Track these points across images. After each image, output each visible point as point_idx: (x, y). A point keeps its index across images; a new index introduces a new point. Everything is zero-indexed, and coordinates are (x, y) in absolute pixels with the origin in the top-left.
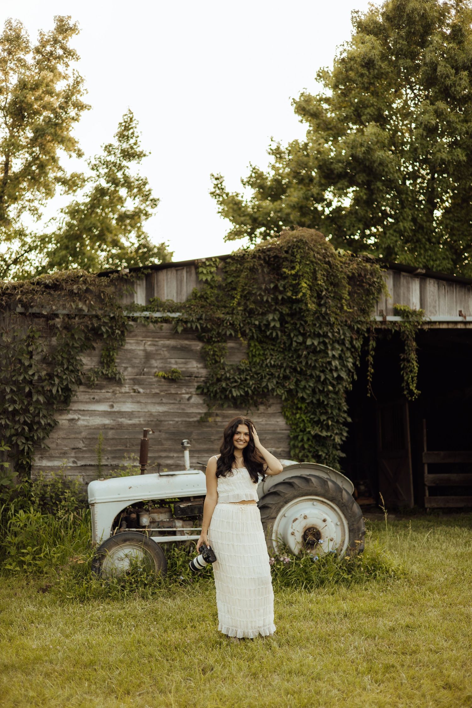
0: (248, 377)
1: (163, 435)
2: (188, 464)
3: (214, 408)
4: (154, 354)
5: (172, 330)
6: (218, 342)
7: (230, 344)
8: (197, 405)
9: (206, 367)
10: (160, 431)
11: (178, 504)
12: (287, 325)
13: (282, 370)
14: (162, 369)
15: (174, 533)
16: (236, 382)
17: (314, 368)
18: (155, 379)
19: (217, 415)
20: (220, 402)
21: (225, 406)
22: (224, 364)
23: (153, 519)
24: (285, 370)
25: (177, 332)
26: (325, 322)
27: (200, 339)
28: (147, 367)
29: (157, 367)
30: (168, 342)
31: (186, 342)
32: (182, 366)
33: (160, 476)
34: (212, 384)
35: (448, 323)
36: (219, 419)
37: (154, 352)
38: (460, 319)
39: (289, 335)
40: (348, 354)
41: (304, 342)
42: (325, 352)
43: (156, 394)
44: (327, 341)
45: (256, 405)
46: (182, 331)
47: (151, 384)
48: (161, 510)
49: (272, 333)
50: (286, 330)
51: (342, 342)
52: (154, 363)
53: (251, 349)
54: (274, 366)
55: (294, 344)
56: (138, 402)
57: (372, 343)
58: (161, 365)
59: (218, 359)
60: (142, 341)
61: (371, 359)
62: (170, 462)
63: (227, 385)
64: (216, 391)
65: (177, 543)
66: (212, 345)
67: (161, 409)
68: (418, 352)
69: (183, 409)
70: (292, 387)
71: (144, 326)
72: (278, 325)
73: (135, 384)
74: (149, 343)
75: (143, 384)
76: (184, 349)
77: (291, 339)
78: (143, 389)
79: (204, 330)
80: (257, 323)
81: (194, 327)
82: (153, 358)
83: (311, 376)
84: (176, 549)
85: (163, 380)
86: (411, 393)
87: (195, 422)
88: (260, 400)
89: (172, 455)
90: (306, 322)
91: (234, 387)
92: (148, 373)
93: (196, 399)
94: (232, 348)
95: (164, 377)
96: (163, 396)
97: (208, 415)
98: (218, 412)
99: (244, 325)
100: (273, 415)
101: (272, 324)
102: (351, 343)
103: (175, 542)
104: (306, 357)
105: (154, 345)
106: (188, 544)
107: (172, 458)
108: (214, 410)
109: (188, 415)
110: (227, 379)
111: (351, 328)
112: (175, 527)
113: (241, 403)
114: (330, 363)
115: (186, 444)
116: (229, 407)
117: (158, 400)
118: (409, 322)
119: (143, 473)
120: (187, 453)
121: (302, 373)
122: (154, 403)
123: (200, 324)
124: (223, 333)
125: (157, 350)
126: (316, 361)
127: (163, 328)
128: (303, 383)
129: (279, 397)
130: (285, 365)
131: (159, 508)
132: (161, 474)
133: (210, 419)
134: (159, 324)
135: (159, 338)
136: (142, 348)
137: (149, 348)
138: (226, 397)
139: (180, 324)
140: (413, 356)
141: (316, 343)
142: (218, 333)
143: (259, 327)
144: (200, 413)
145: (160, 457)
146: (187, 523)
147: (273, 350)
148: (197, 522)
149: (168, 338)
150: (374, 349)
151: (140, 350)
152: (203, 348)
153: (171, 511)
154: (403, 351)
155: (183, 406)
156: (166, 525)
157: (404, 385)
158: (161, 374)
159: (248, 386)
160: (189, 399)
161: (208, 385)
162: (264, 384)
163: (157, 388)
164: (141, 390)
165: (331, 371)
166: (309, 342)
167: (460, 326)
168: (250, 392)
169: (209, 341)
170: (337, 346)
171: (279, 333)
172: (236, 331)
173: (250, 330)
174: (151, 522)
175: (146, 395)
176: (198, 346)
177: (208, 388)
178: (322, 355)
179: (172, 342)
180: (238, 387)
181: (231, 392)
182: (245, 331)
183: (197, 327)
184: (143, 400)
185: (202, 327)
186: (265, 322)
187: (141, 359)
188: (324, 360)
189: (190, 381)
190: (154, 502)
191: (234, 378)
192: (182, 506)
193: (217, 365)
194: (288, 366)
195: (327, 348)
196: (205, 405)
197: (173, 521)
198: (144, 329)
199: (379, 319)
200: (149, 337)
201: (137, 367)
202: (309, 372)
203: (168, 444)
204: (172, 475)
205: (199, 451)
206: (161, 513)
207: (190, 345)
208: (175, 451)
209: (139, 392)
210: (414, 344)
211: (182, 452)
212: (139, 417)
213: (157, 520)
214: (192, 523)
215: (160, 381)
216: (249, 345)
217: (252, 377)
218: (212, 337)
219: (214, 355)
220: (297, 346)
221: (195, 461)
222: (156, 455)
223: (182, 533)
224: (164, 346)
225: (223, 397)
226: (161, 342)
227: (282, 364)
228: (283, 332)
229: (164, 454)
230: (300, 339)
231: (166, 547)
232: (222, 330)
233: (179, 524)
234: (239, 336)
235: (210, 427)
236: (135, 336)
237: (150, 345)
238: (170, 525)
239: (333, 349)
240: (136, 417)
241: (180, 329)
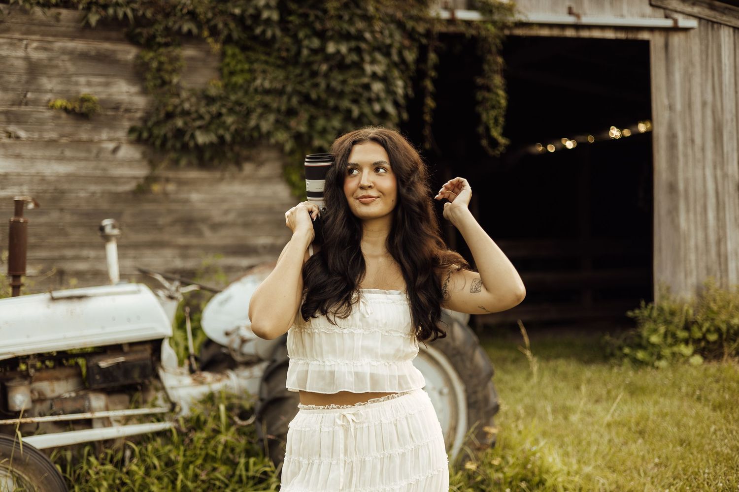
0: (224, 110)
1: (68, 218)
2: (114, 270)
3: (163, 165)
4: (46, 66)
5: (78, 21)
6: (167, 45)
7: (189, 52)
8: (130, 162)
9: (144, 92)
10: (62, 210)
11: (94, 360)
12: (291, 18)
13: (285, 98)
14: (62, 94)
15: (88, 424)
16: (201, 117)
17: (341, 95)
18: (48, 114)
19: (168, 180)
20: (173, 155)
21: (183, 162)
22: (178, 86)
23: (41, 393)
24: (289, 99)
25: (88, 25)
26: (359, 12)
27: (132, 39)
28: (33, 91)
29: (51, 91)
30: (71, 45)
31: (107, 46)
32: (99, 89)
33: (53, 299)
34: (158, 124)
35: (551, 26)
36: (171, 187)
37: (46, 62)
38: (571, 20)
39: (295, 37)
40: (396, 73)
41: (322, 49)
42: (358, 66)
43: (51, 143)
44: (363, 46)
45: (238, 162)
46: (99, 22)
47: (41, 122)
48: (57, 373)
49: (264, 32)
50: (290, 26)
51: (386, 51)
52: (47, 83)
53: (227, 60)
54: (267, 92)
55: (305, 52)
56: (18, 156)
57: (433, 57)
58: (59, 88)
59: (166, 77)
60: (21, 40)
61: (429, 85)
62: (81, 266)
63: (186, 123)
64: (165, 136)
65: (94, 446)
66: (155, 51)
67: (63, 168)
68: (505, 74)
69: (104, 170)
70: (303, 129)
71: (25, 12)
72: (275, 16)
73: (9, 122)
74: (35, 45)
75: (26, 122)
76: (103, 59)
77: (298, 42)
78: (26, 130)
79: (141, 21)
80: (237, 11)
81: (120, 15)
82: (43, 74)
83: (336, 109)
84: (92, 459)
85: (64, 115)
86: (494, 143)
87: (127, 193)
88: (245, 153)
89: (85, 253)
90: (325, 11)
91: (200, 128)
92: (35, 102)
93: (128, 152)
94: (191, 59)
95: (66, 110)
96: (66, 145)
97: (150, 179)
98: (171, 174)
99: (215, 15)
100: (268, 179)
101: (265, 14)
102: (400, 53)
103: (92, 444)
104: (326, 75)
105: (45, 49)
106: (117, 445)
107: (86, 259)
108: (162, 171)
109: (114, 180)
110: (185, 113)
111: (401, 25)
112: (90, 410)
113: (212, 159)
114: (367, 87)
115: (109, 230)
116: (190, 165)
117: (56, 153)
118: (494, 23)
119: (16, 291)
120: (112, 249)
121: (318, 104)
122: (49, 159)
123: (133, 10)
124: (176, 27)
125: (50, 59)
126: (344, 82)
127: (62, 17)
128: (321, 123)
129: (280, 147)
130: (289, 89)
131: (54, 368)
132: (56, 294)
133: (156, 188)
134: (54, 11)
135: (54, 36)
136: (21, 53)
137: (35, 55)
138: (185, 148)
139: (94, 9)
140: (498, 80)
141: (344, 49)
142: (167, 29)
143: (240, 20)
144: (135, 178)
145: (63, 258)
146: (116, 398)
147: (266, 62)
148: (138, 396)
149: (72, 38)
150: (436, 67)
151: (17, 58)
152: (138, 57)
153: (79, 374)
154: (481, 73)
155: (103, 164)
156: (69, 406)
157: (481, 130)
158: (59, 103)
159: (223, 125)
160: (115, 150)
161: (150, 124)
162: (252, 123)
163: (52, 130)
164: (22, 134)
165: (370, 101)
166: (331, 48)
167: (570, 33)
168: (228, 137)
169: (149, 44)
170: (379, 56)
171: (278, 33)
172: (200, 27)
173: (226, 25)
174: (34, 402)
175: (32, 142)
176: (128, 53)
177: (150, 130)
178: (354, 72)
179: (79, 45)
180: (205, 128)
181: (193, 136)
182: (215, 26)
183: (125, 15)
184: (27, 152)
185: (136, 17)
186: (251, 11)
187: (20, 75)
188: (357, 81)
189: (114, 118)
190: (41, 357)
191: (197, 111)
192: (103, 364)
193: (166, 88)
194: (296, 92)
195: (362, 60)
196: (145, 163)
197: (84, 397)
198: (25, 18)
199: (445, 15)
200: (34, 33)
201: (13, 90)
202: (332, 102)
203: (77, 235)
204: (80, 297)
205: (136, 246)
206: (58, 379)
207: (114, 52)
208: (92, 246)
209: (18, 138)
210: (500, 60)
211: (103, 247)
212: (21, 185)
213: (49, 394)
214: (126, 398)
215: (59, 118)
216: (223, 54)
217: (231, 111)
218: (154, 37)
219: (159, 70)
220: (309, 56)
221: (129, 263)
222: (56, 253)
223: (106, 422)
224: (64, 51)
225: (178, 145)
226: (59, 44)
227: (284, 87)
228: (285, 30)
229: (69, 253)
230: (316, 43)
231: (69, 455)
232: (175, 22)
233: (97, 401)
234: (206, 33)
235: (154, 201)
236: (7, 30)
237: (36, 49)
238: (78, 405)
239: (373, 62)
240: (14, 185)
241: (94, 19)
